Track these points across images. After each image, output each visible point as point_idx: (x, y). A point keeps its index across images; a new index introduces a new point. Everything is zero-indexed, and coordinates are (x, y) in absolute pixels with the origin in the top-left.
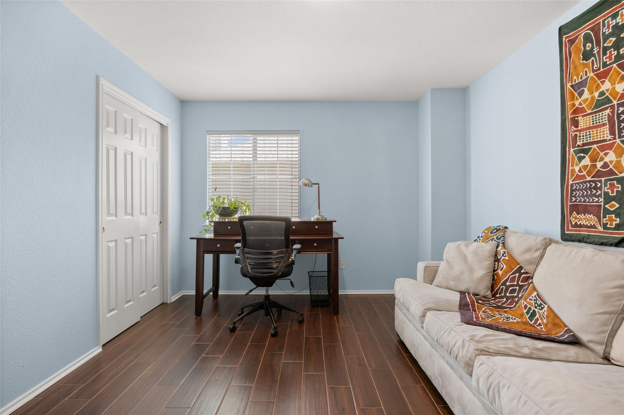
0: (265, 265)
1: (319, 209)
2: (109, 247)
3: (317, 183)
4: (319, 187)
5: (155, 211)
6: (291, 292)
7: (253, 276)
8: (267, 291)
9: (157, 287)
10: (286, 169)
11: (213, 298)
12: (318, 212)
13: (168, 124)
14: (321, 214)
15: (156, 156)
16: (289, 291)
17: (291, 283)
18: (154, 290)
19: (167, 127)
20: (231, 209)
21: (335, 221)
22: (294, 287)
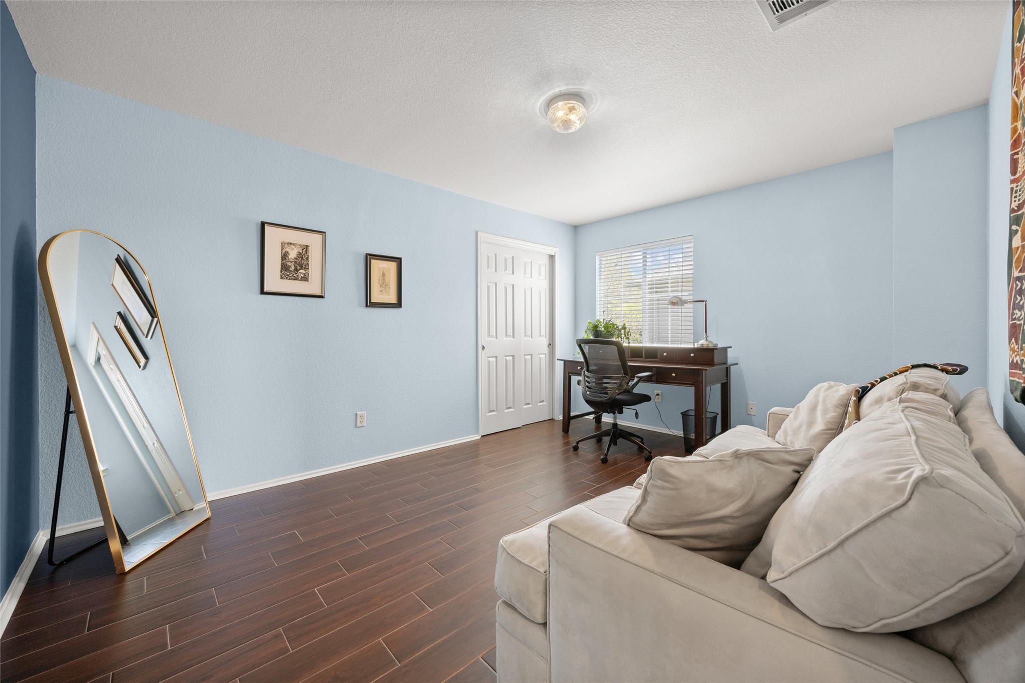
0: (604, 391)
1: (706, 332)
2: (490, 361)
3: (702, 300)
4: (706, 305)
5: (543, 333)
6: (678, 433)
7: (589, 400)
8: (615, 418)
9: (544, 403)
10: (676, 284)
11: (595, 423)
12: (705, 336)
13: (555, 253)
14: (708, 340)
15: (544, 284)
16: (676, 431)
17: (636, 414)
18: (540, 405)
19: (554, 256)
20: (603, 333)
21: (731, 347)
22: (637, 419)
